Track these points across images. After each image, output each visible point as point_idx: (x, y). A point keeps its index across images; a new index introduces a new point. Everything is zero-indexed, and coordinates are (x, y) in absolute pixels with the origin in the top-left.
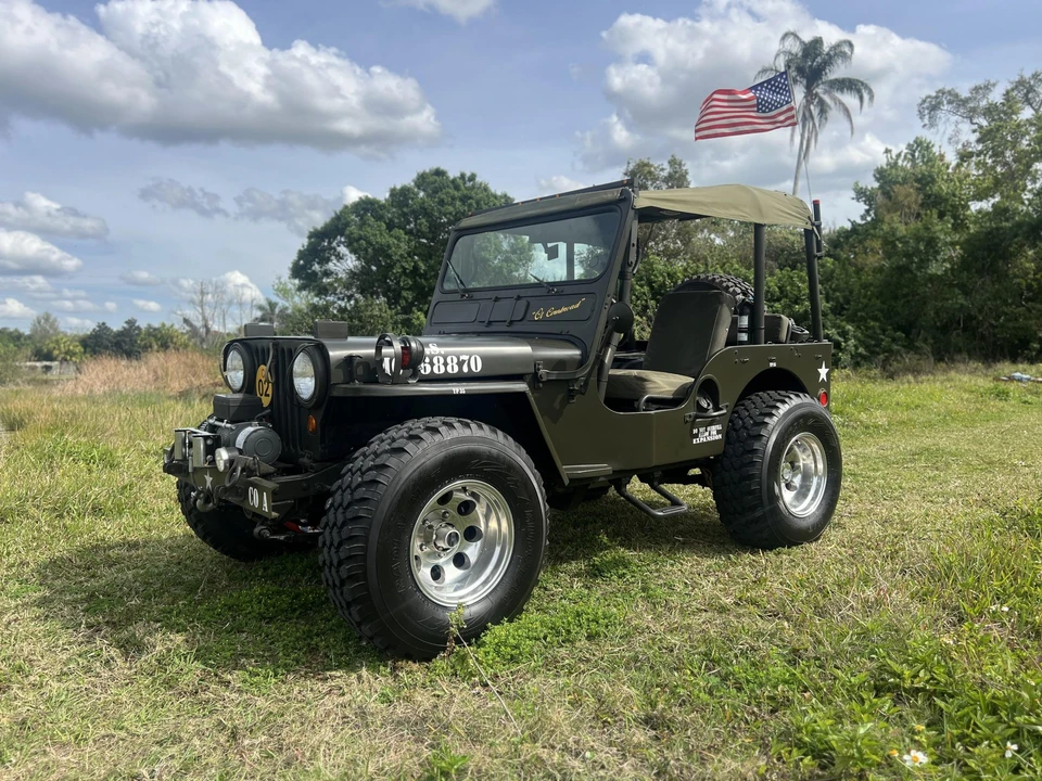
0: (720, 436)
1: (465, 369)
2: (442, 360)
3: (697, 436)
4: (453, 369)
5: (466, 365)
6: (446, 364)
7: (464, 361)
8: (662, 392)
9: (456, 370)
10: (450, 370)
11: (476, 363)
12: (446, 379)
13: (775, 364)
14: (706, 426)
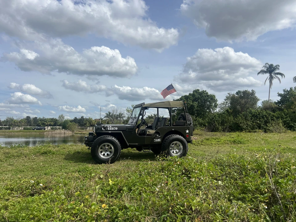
2: (111, 128)
3: (155, 140)
11: (117, 129)
12: (112, 130)
13: (174, 130)
14: (157, 139)
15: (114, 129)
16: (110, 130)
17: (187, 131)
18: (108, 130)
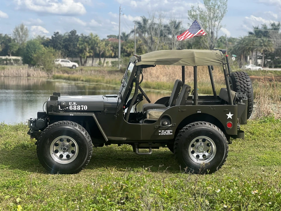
0: (172, 134)
2: (76, 106)
3: (161, 133)
5: (83, 108)
6: (77, 108)
7: (82, 107)
8: (153, 119)
9: (80, 109)
10: (78, 109)
11: (86, 108)
12: (77, 111)
13: (200, 112)
14: (165, 130)
16: (73, 111)
17: (230, 116)
18: (68, 111)
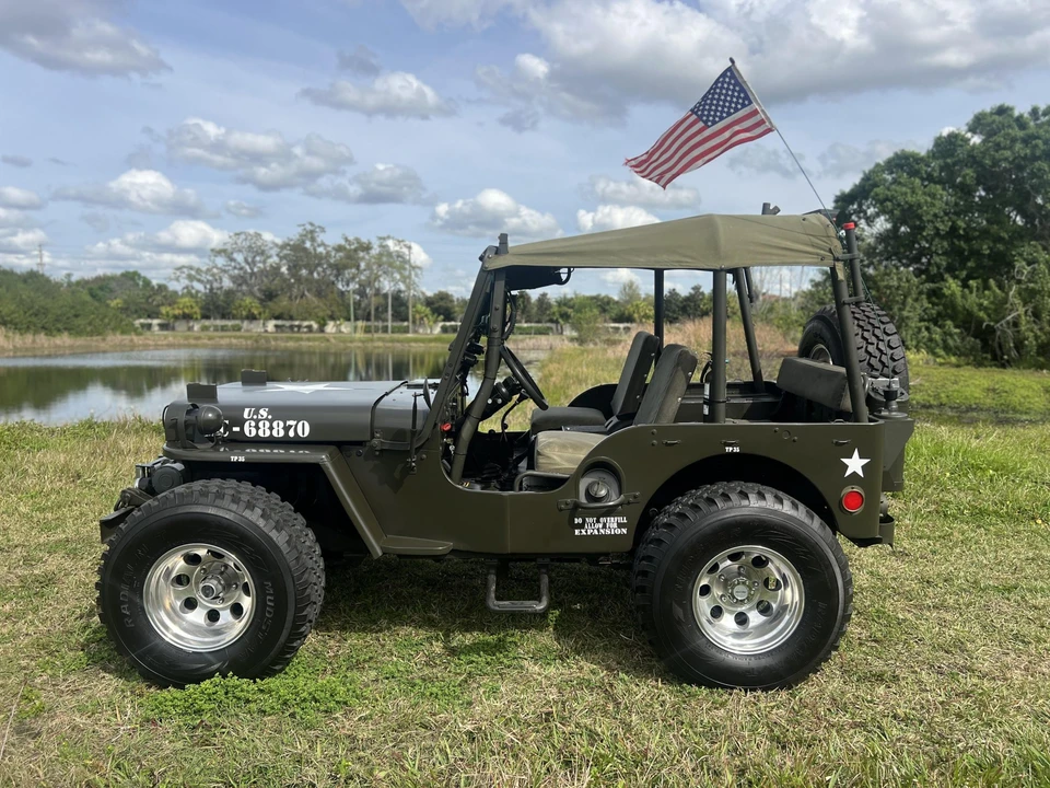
0: (624, 531)
1: (291, 434)
3: (581, 526)
4: (279, 432)
5: (292, 429)
6: (271, 428)
7: (290, 426)
8: (553, 470)
9: (282, 434)
10: (275, 434)
11: (304, 429)
12: (271, 442)
13: (737, 450)
14: (599, 516)
15: (286, 429)
16: (258, 442)
17: (855, 464)
18: (240, 441)
